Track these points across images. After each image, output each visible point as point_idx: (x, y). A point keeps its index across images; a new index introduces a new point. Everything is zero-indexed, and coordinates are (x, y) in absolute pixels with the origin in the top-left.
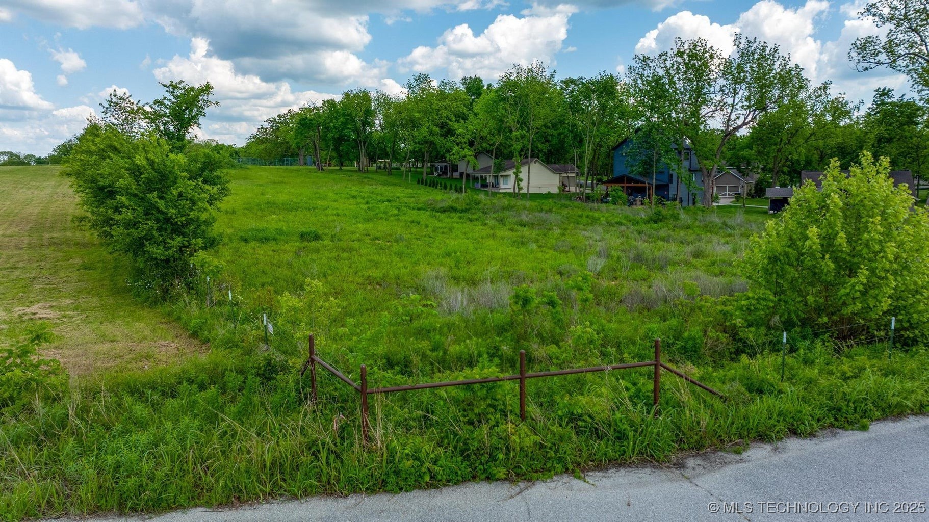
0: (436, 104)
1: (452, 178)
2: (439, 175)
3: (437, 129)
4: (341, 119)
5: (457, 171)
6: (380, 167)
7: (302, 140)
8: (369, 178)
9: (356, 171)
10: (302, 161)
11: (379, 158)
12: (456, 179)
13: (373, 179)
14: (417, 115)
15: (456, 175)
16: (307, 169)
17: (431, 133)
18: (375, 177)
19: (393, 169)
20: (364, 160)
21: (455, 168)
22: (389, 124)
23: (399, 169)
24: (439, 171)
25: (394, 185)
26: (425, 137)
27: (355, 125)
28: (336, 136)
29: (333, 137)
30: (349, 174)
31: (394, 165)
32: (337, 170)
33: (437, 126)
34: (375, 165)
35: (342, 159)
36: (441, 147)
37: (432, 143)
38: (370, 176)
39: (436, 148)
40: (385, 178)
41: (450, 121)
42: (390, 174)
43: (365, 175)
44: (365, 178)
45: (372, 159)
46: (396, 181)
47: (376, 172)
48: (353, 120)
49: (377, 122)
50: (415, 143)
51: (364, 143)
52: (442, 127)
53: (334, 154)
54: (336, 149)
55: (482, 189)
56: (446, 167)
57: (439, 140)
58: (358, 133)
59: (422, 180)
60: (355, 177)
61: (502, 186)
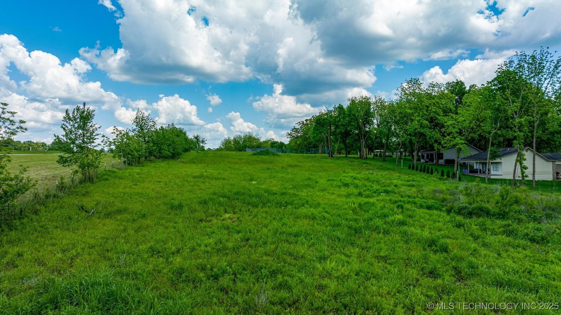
0: (426, 102)
1: (437, 164)
2: (426, 162)
3: (425, 122)
4: (347, 119)
5: (442, 158)
6: (377, 155)
7: (318, 135)
8: (367, 163)
9: (358, 158)
10: (320, 151)
11: (376, 149)
12: (441, 165)
13: (370, 164)
14: (409, 111)
15: (441, 162)
16: (322, 156)
17: (421, 126)
18: (372, 162)
19: (387, 156)
20: (365, 151)
21: (440, 156)
22: (384, 122)
23: (391, 157)
24: (425, 158)
25: (389, 169)
26: (416, 129)
27: (358, 123)
28: (343, 131)
29: (341, 132)
30: (352, 160)
31: (387, 154)
32: (343, 157)
33: (427, 120)
34: (372, 154)
35: (349, 149)
36: (430, 138)
37: (422, 135)
38: (368, 162)
39: (426, 139)
40: (381, 163)
41: (439, 115)
42: (384, 160)
43: (364, 161)
44: (364, 163)
45: (371, 149)
46: (390, 167)
47: (374, 158)
48: (357, 119)
49: (375, 121)
50: (408, 135)
51: (365, 136)
52: (431, 120)
53: (342, 146)
54: (344, 142)
55: (471, 174)
56: (432, 155)
57: (428, 132)
58: (360, 129)
59: (413, 165)
60: (356, 162)
61: (492, 172)
